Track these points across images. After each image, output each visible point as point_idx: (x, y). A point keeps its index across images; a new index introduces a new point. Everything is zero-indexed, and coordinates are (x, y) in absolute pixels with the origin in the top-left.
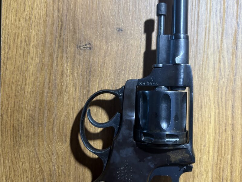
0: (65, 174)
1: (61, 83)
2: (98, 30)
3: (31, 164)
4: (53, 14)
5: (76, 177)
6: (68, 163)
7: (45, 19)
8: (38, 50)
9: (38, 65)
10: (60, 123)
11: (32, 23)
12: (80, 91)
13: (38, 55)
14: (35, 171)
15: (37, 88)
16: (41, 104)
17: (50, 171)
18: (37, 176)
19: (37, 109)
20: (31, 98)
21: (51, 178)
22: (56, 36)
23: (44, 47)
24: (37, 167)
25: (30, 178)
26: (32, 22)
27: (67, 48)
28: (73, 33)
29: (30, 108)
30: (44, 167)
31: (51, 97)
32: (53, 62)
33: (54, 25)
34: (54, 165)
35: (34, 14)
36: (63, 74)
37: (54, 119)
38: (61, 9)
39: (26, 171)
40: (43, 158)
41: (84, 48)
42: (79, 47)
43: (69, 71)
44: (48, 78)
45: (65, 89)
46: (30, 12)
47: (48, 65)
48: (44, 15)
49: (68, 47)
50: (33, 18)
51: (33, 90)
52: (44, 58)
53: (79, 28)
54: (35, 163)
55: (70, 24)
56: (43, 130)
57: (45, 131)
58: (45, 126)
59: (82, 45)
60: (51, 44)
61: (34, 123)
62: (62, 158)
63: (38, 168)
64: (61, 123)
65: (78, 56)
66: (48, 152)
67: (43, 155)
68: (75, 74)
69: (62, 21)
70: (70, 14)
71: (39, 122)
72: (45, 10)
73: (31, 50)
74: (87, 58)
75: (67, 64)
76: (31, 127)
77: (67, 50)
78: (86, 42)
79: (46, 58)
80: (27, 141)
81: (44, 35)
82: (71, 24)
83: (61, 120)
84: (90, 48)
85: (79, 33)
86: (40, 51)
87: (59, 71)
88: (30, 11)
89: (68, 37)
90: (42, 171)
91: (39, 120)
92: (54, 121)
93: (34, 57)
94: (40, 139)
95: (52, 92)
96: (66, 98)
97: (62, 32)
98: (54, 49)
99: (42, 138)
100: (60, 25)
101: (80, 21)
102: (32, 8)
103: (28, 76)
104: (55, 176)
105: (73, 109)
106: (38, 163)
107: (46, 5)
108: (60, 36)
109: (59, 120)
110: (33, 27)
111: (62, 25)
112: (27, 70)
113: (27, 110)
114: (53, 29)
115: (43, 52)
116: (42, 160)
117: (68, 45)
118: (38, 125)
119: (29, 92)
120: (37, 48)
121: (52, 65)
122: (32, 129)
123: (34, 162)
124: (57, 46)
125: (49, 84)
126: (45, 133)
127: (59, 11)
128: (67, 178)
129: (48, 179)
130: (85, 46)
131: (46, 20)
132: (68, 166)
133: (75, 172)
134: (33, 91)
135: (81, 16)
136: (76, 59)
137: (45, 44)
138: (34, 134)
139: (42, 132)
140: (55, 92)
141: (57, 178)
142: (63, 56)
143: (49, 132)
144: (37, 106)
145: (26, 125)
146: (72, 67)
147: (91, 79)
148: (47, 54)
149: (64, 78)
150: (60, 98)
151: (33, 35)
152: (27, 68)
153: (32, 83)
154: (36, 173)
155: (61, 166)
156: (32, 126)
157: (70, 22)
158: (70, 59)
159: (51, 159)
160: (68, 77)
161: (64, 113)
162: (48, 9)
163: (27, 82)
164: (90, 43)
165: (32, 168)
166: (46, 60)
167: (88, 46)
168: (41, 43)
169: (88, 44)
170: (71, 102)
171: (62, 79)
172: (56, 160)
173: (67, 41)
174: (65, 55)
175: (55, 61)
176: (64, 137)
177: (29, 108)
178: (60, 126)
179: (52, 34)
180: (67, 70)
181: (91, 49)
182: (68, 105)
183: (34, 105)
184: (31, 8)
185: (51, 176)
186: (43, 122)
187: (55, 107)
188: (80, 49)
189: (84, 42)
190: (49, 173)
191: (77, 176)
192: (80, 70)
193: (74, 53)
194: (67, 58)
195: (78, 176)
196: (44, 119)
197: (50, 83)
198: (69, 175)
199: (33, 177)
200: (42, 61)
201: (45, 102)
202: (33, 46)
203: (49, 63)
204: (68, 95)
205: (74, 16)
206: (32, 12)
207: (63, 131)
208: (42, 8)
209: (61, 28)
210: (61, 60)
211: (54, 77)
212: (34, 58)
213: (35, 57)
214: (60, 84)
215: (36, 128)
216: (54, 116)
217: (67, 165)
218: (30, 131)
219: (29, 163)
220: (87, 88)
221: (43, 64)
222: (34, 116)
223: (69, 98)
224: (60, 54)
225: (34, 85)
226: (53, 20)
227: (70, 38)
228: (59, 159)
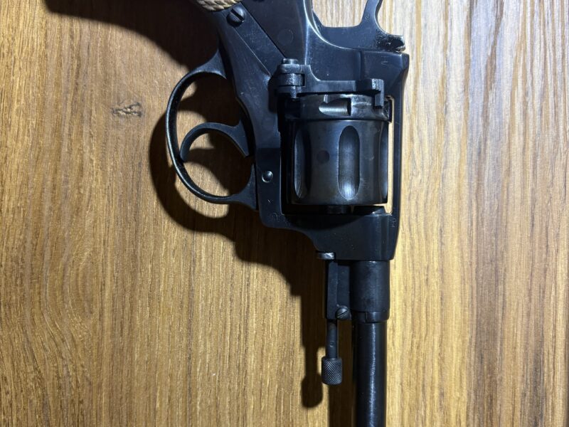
0: (90, 384)
1: (79, 188)
2: (155, 76)
3: (16, 364)
4: (61, 42)
5: (114, 389)
6: (96, 360)
7: (44, 52)
8: (30, 119)
9: (29, 151)
10: (77, 275)
11: (15, 62)
12: (120, 206)
13: (28, 130)
14: (25, 380)
15: (28, 201)
16: (36, 234)
17: (59, 378)
18: (28, 392)
19: (28, 245)
20: (14, 222)
21: (59, 393)
22: (67, 88)
23: (41, 113)
24: (29, 371)
25: (14, 394)
26: (15, 59)
27: (91, 115)
28: (104, 83)
29: (14, 243)
30: (45, 370)
31: (59, 219)
32: (61, 144)
33: (63, 66)
34: (66, 365)
35: (17, 42)
36: (81, 169)
37: (65, 265)
38: (76, 31)
39: (6, 380)
40: (42, 351)
41: (127, 113)
42: (116, 112)
43: (94, 162)
44: (50, 178)
45: (87, 201)
46: (10, 39)
47: (51, 151)
48: (41, 45)
49: (94, 112)
50: (17, 51)
51: (19, 205)
52: (42, 136)
53: (115, 71)
54: (25, 363)
55: (96, 64)
56: (41, 290)
57: (46, 293)
58: (46, 280)
59: (121, 107)
60: (56, 107)
61: (22, 275)
62: (84, 349)
63: (32, 372)
64: (81, 275)
65: (113, 131)
66: (52, 337)
67: (42, 343)
68: (109, 169)
69: (79, 59)
70: (97, 42)
71: (33, 274)
72: (43, 33)
73: (13, 120)
74: (133, 135)
75: (91, 148)
76: (16, 285)
77: (90, 119)
78: (130, 101)
79: (46, 136)
80: (6, 314)
81: (41, 88)
82: (99, 64)
83: (81, 269)
84: (140, 114)
85: (115, 83)
86: (34, 122)
87: (74, 163)
88: (10, 35)
89: (92, 91)
90: (40, 380)
91: (32, 269)
92: (64, 270)
93: (21, 133)
94: (36, 310)
95: (59, 209)
96: (89, 222)
97: (80, 80)
98: (64, 117)
99: (40, 308)
100: (75, 67)
101: (118, 58)
102: (15, 30)
103: (9, 175)
104: (68, 389)
105: (104, 244)
106: (31, 361)
107: (44, 23)
108: (76, 89)
109: (75, 268)
110: (17, 69)
111: (79, 66)
112: (6, 162)
113: (7, 248)
114: (60, 73)
115: (40, 124)
116: (40, 353)
117: (93, 108)
118: (31, 279)
119: (10, 210)
120: (26, 115)
121: (59, 151)
122: (18, 288)
123: (22, 360)
124: (69, 110)
125: (53, 192)
126: (46, 297)
127: (72, 37)
128: (95, 391)
129: (54, 397)
130: (129, 110)
131: (46, 56)
132: (97, 366)
133: (111, 378)
134: (18, 207)
135: (119, 47)
136: (110, 138)
137: (44, 107)
138: (23, 298)
139: (39, 293)
140: (67, 209)
141: (73, 393)
142: (82, 132)
143: (55, 294)
144: (29, 240)
145: (6, 279)
146: (100, 155)
147: (143, 180)
148: (49, 128)
149: (85, 178)
150: (77, 222)
151: (17, 87)
152: (6, 158)
153: (18, 191)
154: (27, 384)
155: (82, 366)
156: (18, 282)
157: (96, 59)
158: (98, 136)
159: (60, 353)
160: (93, 176)
161: (86, 254)
162: (49, 32)
163: (7, 188)
164: (140, 102)
165: (18, 374)
166: (47, 140)
167: (135, 108)
168: (36, 104)
169: (136, 105)
170: (100, 228)
171: (81, 180)
172: (71, 354)
173: (91, 98)
174: (86, 129)
175: (66, 142)
176: (86, 305)
177: (10, 244)
178: (77, 281)
179: (58, 85)
180: (91, 161)
181: (142, 116)
182: (94, 235)
183: (22, 237)
184: (11, 29)
185: (60, 388)
186: (42, 272)
187: (66, 241)
188: (119, 115)
189: (126, 101)
190: (56, 381)
191: (116, 387)
192: (119, 161)
193: (106, 124)
194: (91, 136)
195: (119, 388)
196: (44, 267)
197: (54, 189)
198: (100, 386)
199: (22, 391)
200: (38, 143)
201: (46, 229)
202: (17, 110)
203: (53, 147)
204: (93, 214)
205: (106, 47)
206: (13, 39)
207: (83, 291)
208: (36, 28)
209: (78, 73)
210: (79, 141)
211: (63, 177)
212: (21, 138)
213: (24, 135)
214: (77, 191)
215: (26, 285)
216: (64, 259)
217: (95, 363)
218: (13, 294)
219: (13, 363)
220: (135, 199)
221: (40, 148)
222: (22, 259)
223: (95, 221)
224: (75, 127)
225: (21, 194)
226: (60, 55)
227: (96, 93)
228: (77, 351)
